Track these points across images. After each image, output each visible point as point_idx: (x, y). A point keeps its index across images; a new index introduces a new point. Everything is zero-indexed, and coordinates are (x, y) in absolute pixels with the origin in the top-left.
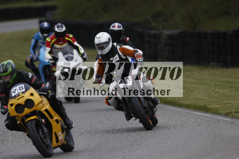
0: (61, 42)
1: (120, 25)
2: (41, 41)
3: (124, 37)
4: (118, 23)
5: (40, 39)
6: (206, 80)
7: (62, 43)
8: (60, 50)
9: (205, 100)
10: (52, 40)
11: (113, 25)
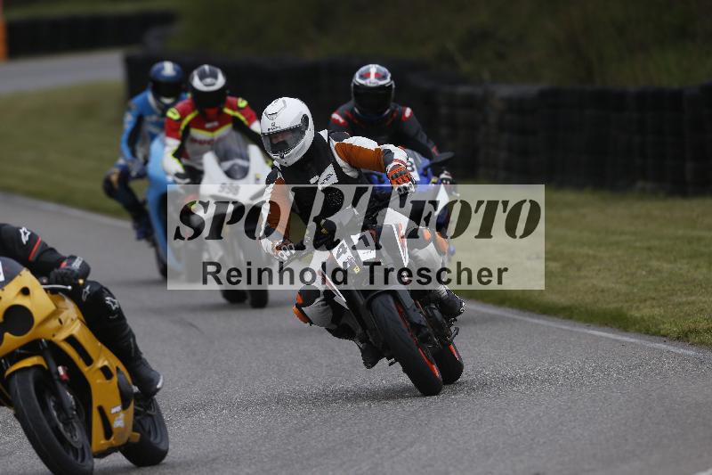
0: (210, 121)
1: (384, 70)
2: (154, 118)
3: (396, 107)
4: (377, 66)
5: (152, 112)
6: (622, 233)
7: (216, 124)
8: (209, 147)
9: (618, 294)
10: (183, 115)
11: (363, 69)
